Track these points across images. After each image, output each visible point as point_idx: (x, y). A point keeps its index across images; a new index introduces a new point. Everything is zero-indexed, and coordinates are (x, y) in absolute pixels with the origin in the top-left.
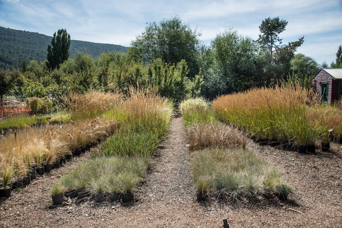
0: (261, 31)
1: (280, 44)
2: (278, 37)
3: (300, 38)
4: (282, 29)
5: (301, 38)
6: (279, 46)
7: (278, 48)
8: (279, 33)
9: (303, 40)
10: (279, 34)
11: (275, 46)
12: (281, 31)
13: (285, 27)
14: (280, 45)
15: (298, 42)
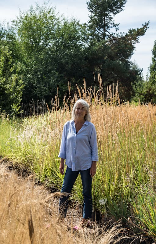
0: (89, 9)
1: (116, 31)
2: (112, 20)
3: (144, 24)
4: (119, 8)
5: (146, 23)
6: (115, 34)
7: (113, 37)
8: (115, 14)
9: (147, 26)
10: (115, 16)
11: (109, 35)
12: (118, 12)
13: (124, 5)
14: (117, 33)
15: (141, 29)
